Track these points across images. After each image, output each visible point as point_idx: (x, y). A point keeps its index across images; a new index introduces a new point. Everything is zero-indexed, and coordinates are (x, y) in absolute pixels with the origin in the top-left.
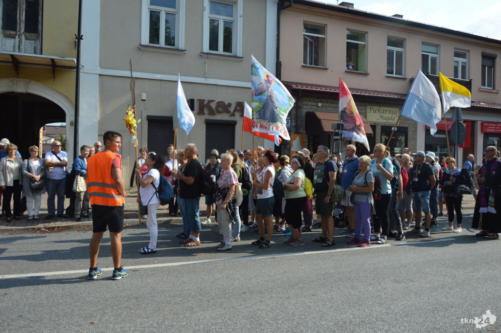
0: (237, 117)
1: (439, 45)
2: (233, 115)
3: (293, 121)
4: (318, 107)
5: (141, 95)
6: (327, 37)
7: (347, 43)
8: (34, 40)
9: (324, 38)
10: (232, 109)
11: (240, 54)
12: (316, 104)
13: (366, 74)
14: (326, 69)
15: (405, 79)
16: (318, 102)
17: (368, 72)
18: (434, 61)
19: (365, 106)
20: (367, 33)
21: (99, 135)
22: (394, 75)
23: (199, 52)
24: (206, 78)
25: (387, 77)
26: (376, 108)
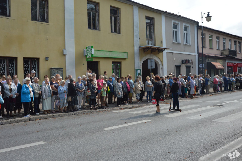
0: (191, 65)
1: (226, 38)
2: (190, 64)
3: (205, 65)
4: (209, 60)
5: (174, 58)
6: (205, 37)
7: (210, 39)
8: (151, 41)
9: (204, 38)
10: (190, 62)
11: (190, 44)
12: (208, 59)
13: (213, 49)
14: (206, 48)
15: (220, 50)
16: (209, 59)
17: (214, 48)
18: (225, 43)
19: (217, 60)
20: (212, 35)
21: (167, 72)
22: (218, 49)
23: (183, 44)
24: (185, 52)
25: (217, 50)
26: (218, 60)
